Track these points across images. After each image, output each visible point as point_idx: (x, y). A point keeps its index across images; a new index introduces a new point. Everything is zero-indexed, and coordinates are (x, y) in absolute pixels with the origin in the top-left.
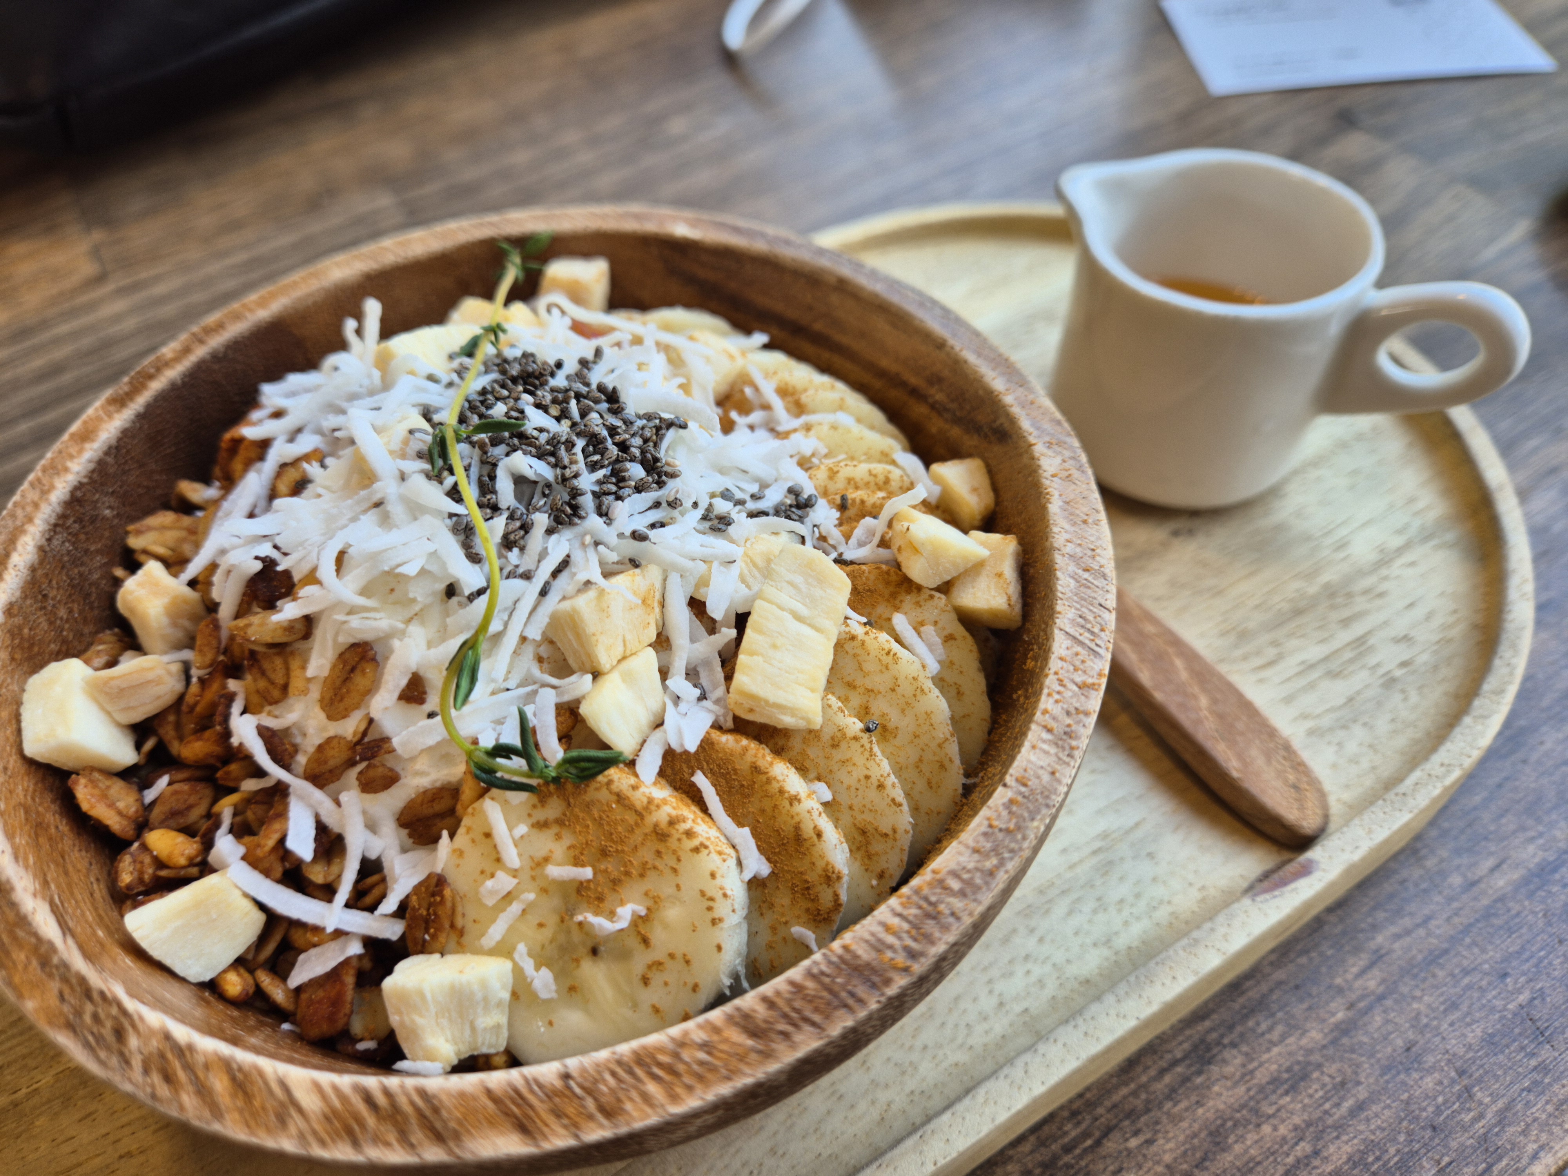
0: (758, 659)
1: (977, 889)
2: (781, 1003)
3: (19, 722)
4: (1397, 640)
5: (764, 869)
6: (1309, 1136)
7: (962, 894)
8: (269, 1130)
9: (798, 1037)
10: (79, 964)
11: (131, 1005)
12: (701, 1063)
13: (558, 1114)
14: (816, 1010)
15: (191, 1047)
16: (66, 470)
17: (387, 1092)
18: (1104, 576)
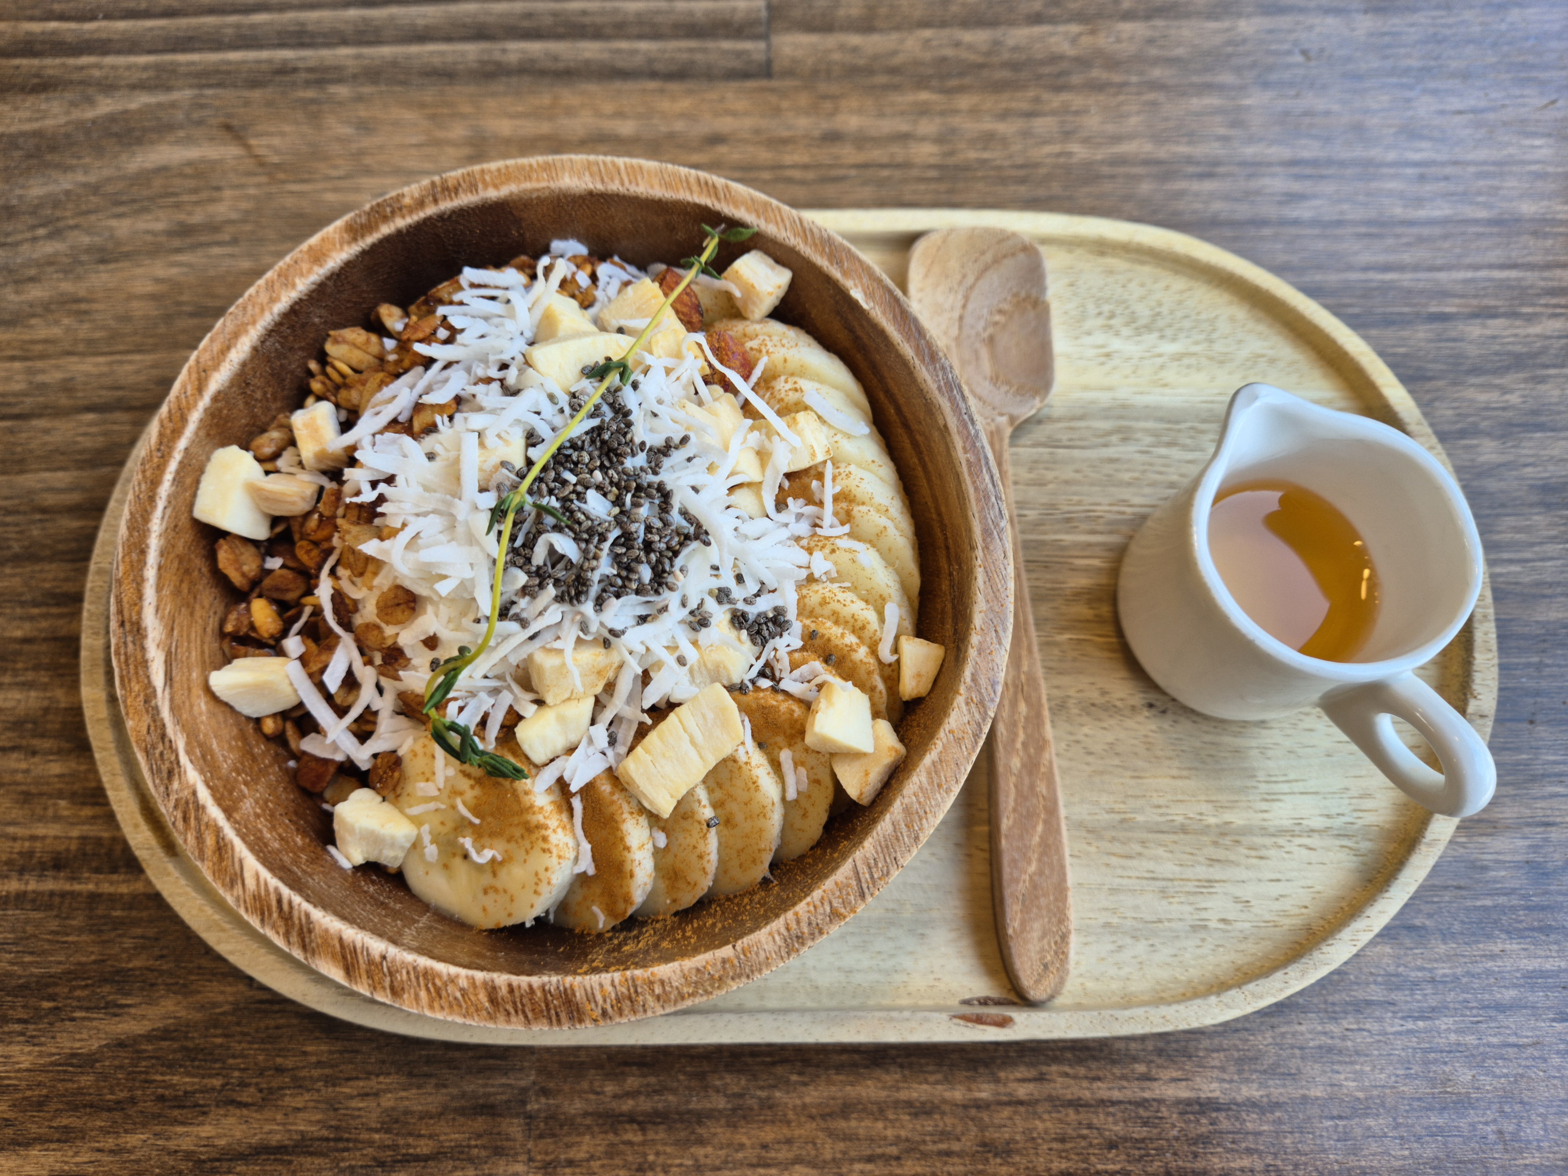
0: (648, 758)
1: (667, 1001)
2: (517, 994)
3: (197, 488)
4: (1237, 900)
5: (591, 871)
6: (903, 1146)
7: (658, 998)
8: (223, 885)
9: (513, 1019)
10: (166, 714)
11: (184, 759)
12: (456, 998)
13: (370, 976)
14: (533, 1010)
15: (204, 808)
16: (294, 286)
17: (290, 903)
18: (917, 838)
